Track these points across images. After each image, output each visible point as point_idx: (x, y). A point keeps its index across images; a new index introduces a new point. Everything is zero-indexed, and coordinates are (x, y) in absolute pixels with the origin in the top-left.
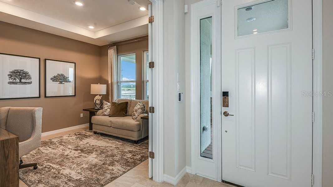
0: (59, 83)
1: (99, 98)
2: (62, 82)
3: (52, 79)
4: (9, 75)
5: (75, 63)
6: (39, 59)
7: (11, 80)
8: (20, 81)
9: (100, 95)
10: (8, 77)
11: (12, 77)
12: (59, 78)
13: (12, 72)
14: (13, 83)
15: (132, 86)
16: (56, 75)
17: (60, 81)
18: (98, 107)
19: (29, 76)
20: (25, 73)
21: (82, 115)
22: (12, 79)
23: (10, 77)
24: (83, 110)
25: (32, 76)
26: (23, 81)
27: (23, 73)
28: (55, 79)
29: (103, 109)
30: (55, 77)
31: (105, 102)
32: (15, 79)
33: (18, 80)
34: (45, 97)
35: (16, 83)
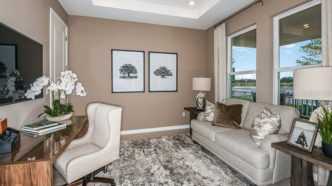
0: (161, 76)
1: (202, 95)
2: (164, 75)
3: (155, 72)
4: (120, 70)
5: (177, 54)
6: (144, 52)
7: (122, 75)
8: (129, 75)
9: (203, 92)
10: (119, 72)
11: (122, 72)
12: (161, 71)
13: (122, 67)
14: (123, 77)
15: (246, 81)
16: (158, 68)
17: (162, 74)
18: (201, 106)
19: (135, 70)
20: (132, 68)
21: (184, 114)
22: (122, 73)
23: (121, 72)
24: (185, 109)
25: (138, 70)
26: (131, 75)
27: (131, 67)
28: (157, 73)
29: (206, 112)
30: (157, 70)
31: (208, 103)
32: (124, 74)
33: (127, 75)
34: (149, 91)
35: (126, 77)
